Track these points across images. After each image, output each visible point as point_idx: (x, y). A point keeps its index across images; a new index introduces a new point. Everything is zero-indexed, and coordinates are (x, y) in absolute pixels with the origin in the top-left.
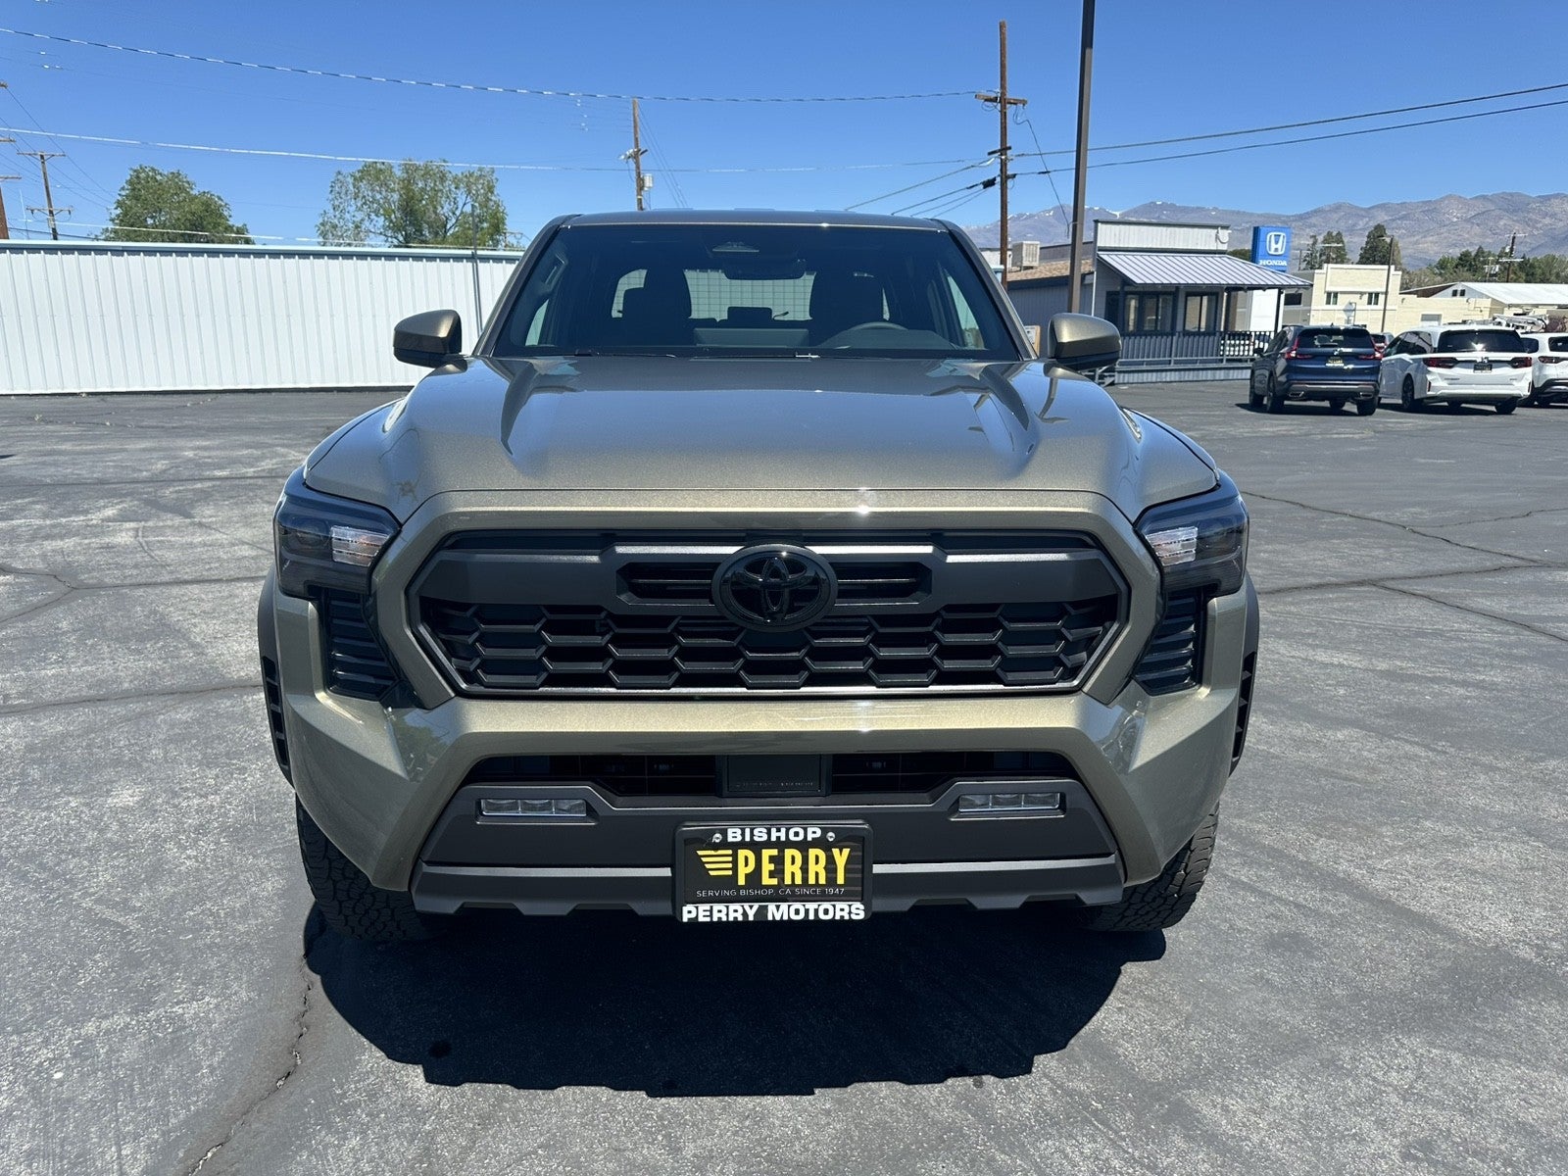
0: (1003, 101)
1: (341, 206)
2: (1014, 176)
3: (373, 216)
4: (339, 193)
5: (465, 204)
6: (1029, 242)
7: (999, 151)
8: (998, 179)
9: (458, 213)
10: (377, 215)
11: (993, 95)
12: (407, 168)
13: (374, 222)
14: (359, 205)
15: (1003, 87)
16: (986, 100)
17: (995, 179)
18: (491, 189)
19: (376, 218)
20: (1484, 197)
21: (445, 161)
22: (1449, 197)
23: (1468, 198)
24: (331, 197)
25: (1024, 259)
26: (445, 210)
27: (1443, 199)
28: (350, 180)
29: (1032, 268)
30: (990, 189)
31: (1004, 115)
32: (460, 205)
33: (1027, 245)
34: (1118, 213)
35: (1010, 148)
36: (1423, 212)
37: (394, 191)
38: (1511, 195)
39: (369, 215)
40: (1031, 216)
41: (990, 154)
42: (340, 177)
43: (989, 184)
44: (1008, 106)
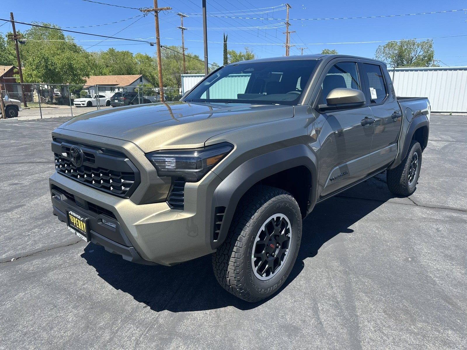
1: (379, 56)
3: (388, 58)
4: (379, 52)
5: (420, 53)
9: (417, 55)
10: (389, 58)
12: (401, 43)
13: (388, 60)
14: (384, 55)
18: (431, 46)
19: (388, 59)
21: (415, 39)
24: (376, 53)
26: (412, 54)
28: (383, 48)
32: (418, 53)
37: (396, 50)
39: (386, 58)
42: (380, 47)
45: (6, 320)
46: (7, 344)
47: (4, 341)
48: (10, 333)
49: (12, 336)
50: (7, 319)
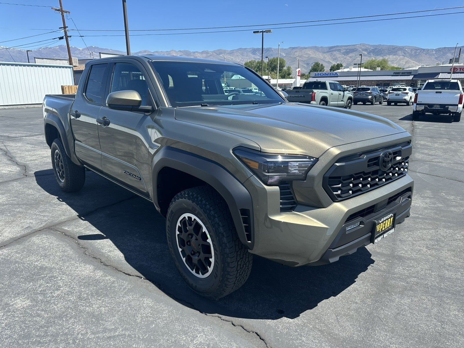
0: (61, 10)
2: (71, 36)
6: (74, 58)
7: (63, 28)
8: (64, 37)
11: (58, 9)
15: (61, 6)
16: (56, 10)
17: (63, 37)
20: (180, 51)
22: (173, 50)
23: (177, 51)
25: (73, 64)
27: (171, 51)
29: (76, 66)
30: (62, 40)
31: (63, 16)
33: (73, 59)
34: (81, 49)
35: (67, 27)
36: (167, 54)
38: (186, 51)
40: (50, 48)
41: (60, 28)
43: (61, 38)
44: (64, 13)
45: (437, 342)
46: (461, 329)
47: (460, 333)
48: (449, 333)
49: (451, 330)
50: (435, 343)
